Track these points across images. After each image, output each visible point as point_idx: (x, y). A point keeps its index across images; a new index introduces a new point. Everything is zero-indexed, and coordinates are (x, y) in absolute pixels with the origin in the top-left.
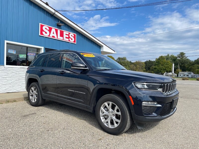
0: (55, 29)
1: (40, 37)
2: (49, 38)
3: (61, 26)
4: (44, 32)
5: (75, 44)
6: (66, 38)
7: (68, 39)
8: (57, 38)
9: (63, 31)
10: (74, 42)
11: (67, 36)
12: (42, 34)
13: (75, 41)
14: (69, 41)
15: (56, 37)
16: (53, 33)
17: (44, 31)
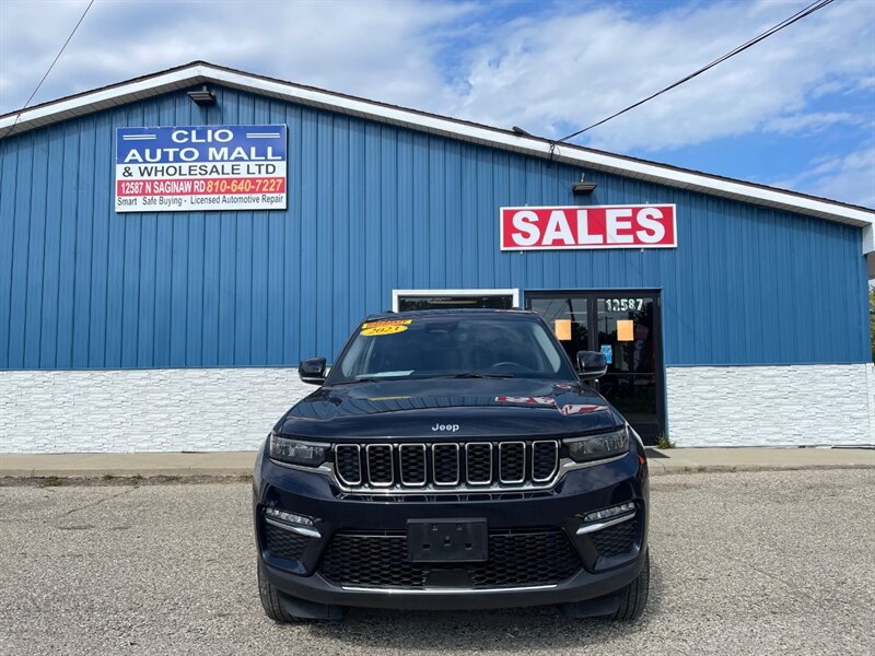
0: (565, 211)
1: (502, 255)
2: (540, 251)
3: (592, 191)
4: (519, 235)
5: (672, 249)
6: (620, 232)
7: (630, 238)
8: (577, 244)
9: (604, 210)
10: (663, 241)
11: (628, 225)
12: (509, 242)
13: (668, 238)
14: (637, 241)
15: (569, 239)
16: (558, 229)
17: (517, 231)
